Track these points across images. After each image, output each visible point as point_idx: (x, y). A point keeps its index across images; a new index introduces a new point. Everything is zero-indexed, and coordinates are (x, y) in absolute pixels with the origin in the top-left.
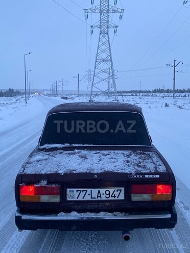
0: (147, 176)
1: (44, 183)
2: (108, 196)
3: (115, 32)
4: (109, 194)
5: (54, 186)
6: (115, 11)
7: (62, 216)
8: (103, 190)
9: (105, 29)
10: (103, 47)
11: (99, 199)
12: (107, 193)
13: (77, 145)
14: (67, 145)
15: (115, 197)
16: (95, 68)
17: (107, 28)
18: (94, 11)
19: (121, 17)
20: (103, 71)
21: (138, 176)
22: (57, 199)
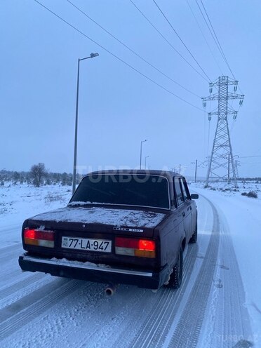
0: (130, 230)
1: (42, 228)
2: (96, 247)
3: (235, 117)
4: (97, 246)
5: (49, 231)
6: (234, 98)
7: (54, 262)
8: (92, 241)
9: (223, 115)
10: (222, 133)
11: (88, 249)
12: (96, 244)
13: (96, 203)
14: (88, 203)
15: (102, 249)
16: (213, 153)
17: (226, 114)
18: (211, 99)
19: (241, 103)
20: (222, 157)
21: (122, 229)
22: (51, 244)
